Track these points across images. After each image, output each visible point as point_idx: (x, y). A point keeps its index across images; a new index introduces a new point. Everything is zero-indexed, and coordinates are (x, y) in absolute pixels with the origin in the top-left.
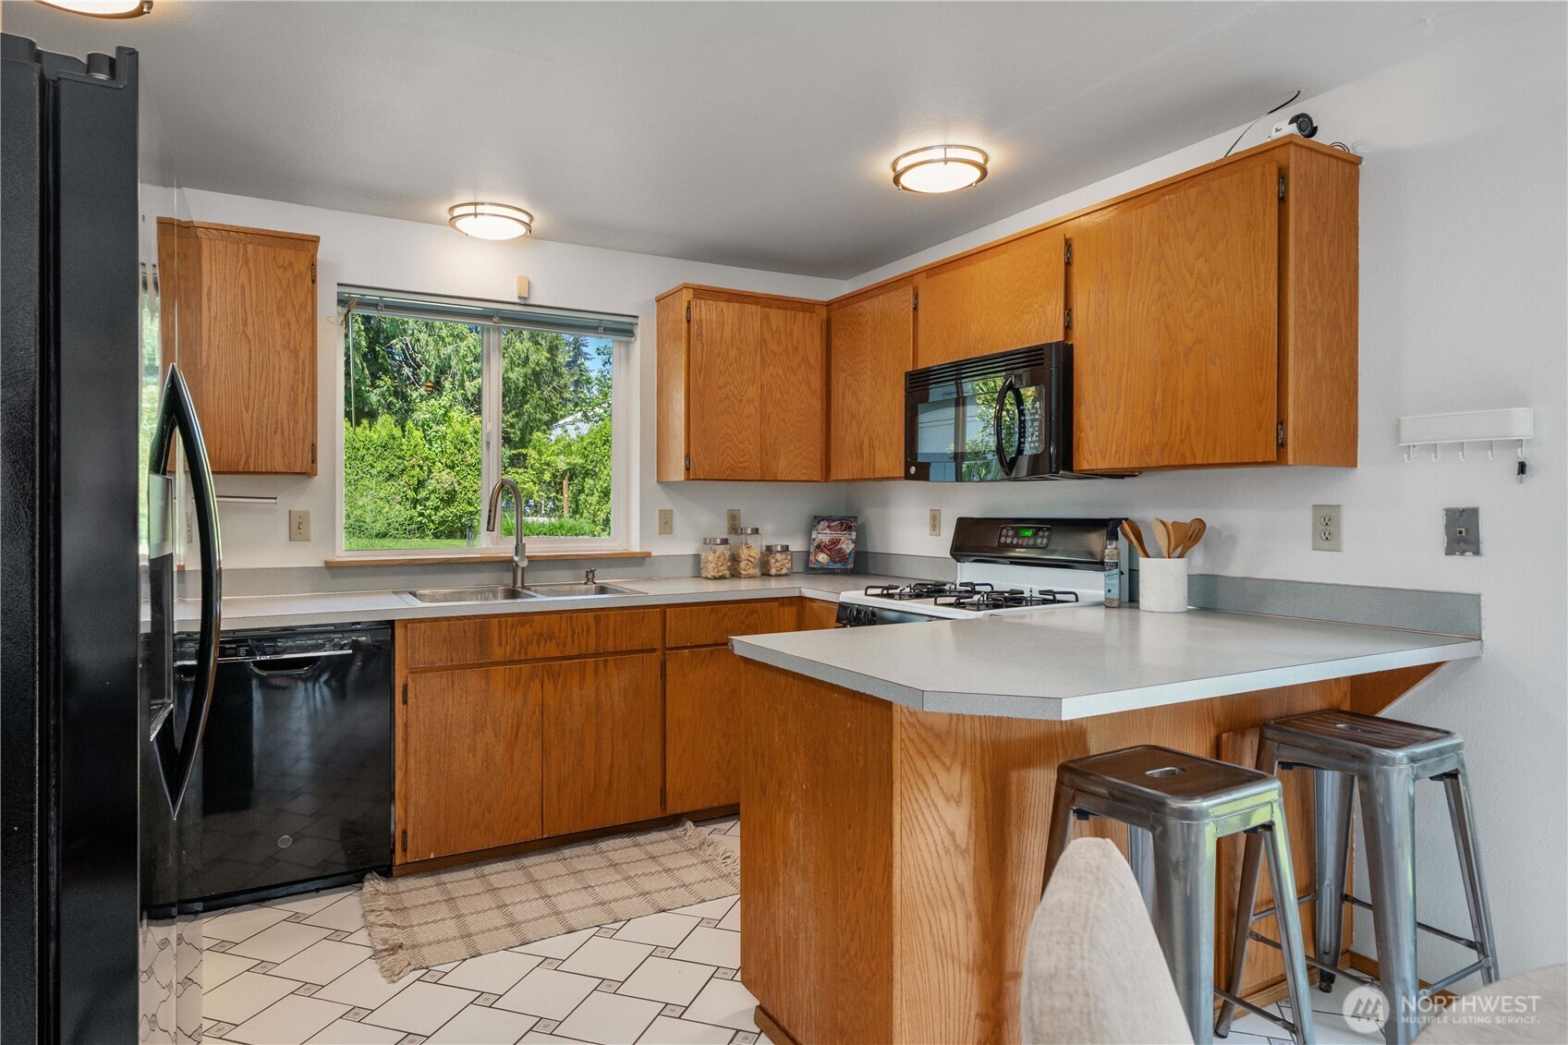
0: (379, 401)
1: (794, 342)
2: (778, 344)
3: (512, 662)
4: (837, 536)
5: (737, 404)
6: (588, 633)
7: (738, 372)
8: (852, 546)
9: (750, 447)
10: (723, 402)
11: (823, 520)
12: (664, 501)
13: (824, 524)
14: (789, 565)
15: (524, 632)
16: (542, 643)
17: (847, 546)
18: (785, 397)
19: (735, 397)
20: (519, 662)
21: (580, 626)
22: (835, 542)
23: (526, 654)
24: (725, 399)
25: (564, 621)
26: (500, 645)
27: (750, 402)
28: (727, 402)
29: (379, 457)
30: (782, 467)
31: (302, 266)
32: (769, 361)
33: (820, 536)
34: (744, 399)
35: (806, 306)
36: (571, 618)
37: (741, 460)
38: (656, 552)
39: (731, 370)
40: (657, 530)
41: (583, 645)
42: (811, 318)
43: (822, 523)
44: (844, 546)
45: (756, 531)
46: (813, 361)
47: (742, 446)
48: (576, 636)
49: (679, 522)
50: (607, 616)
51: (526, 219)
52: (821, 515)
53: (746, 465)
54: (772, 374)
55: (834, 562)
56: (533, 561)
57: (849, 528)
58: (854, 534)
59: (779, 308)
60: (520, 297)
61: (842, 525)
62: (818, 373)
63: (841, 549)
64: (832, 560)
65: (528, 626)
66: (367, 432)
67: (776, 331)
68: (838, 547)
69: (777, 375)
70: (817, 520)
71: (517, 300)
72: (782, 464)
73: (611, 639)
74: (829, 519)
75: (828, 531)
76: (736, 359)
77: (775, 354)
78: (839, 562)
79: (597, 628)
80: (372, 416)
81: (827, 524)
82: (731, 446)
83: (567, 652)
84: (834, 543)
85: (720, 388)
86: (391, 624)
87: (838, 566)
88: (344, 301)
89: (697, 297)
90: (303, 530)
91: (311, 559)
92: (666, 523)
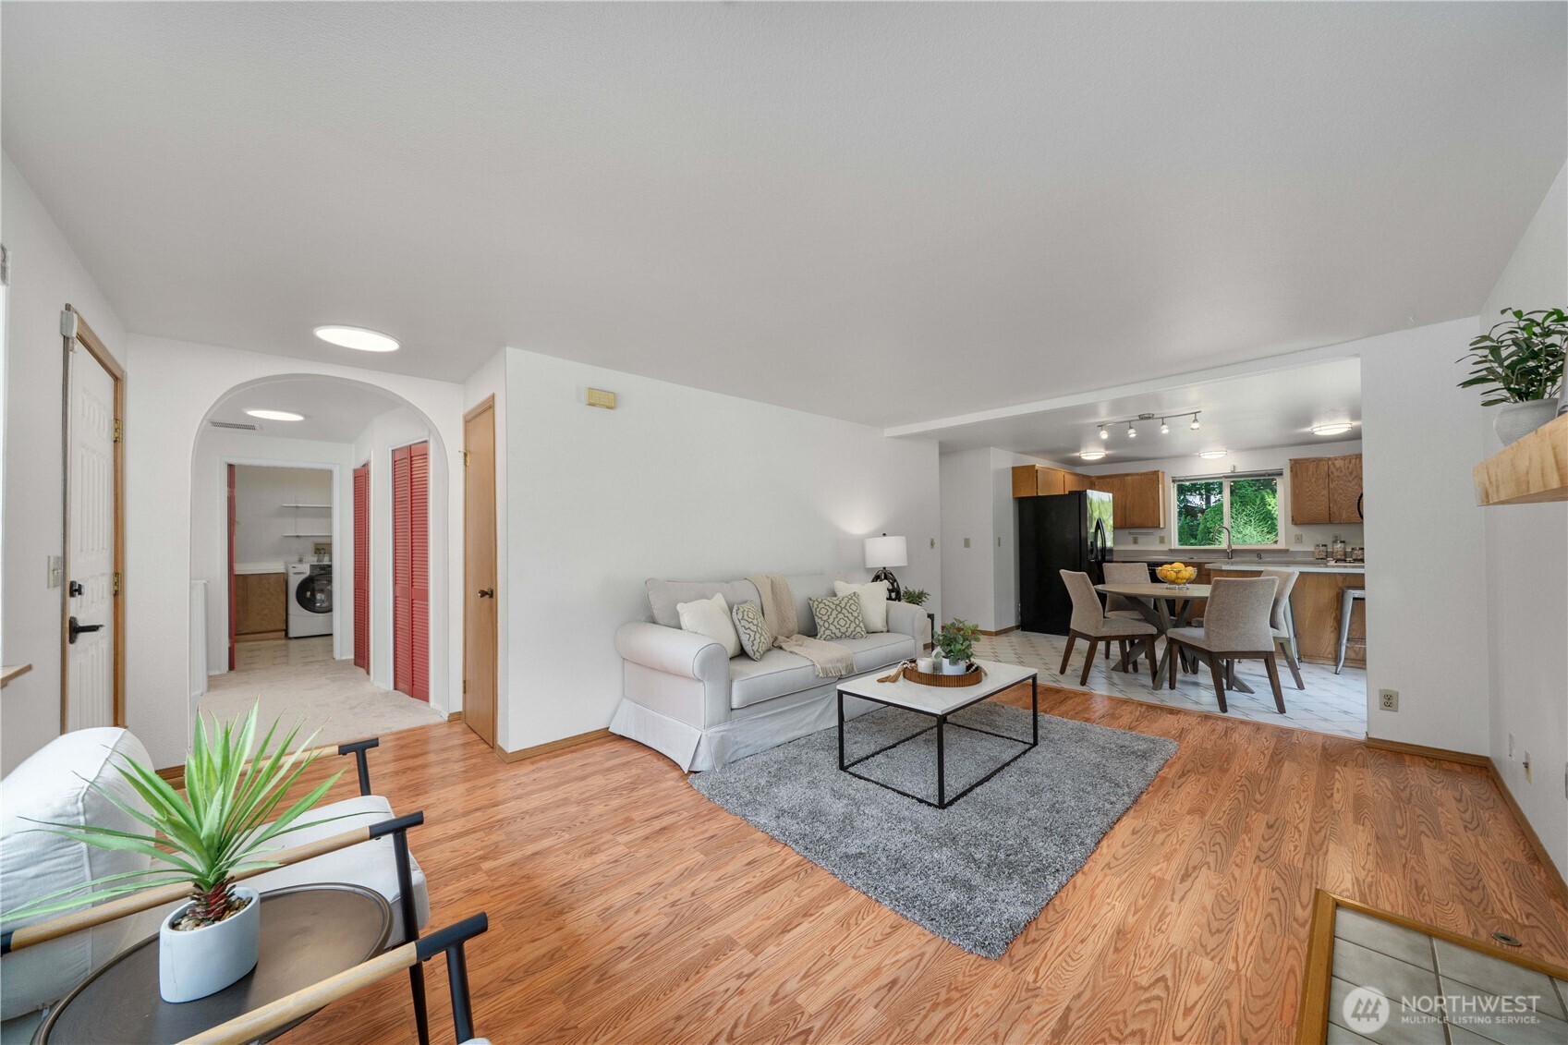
2: (1340, 472)
5: (1315, 497)
7: (1316, 486)
9: (1323, 511)
12: (1296, 530)
24: (1310, 496)
27: (1323, 496)
31: (1158, 478)
32: (1335, 480)
34: (1320, 495)
39: (1313, 485)
40: (1296, 541)
47: (1319, 511)
49: (1304, 538)
53: (1320, 517)
54: (1337, 484)
67: (1338, 468)
69: (1340, 484)
71: (1229, 472)
76: (1315, 482)
82: (1313, 512)
85: (1307, 492)
88: (1173, 481)
89: (1296, 463)
90: (1162, 540)
91: (1165, 548)
92: (1299, 539)
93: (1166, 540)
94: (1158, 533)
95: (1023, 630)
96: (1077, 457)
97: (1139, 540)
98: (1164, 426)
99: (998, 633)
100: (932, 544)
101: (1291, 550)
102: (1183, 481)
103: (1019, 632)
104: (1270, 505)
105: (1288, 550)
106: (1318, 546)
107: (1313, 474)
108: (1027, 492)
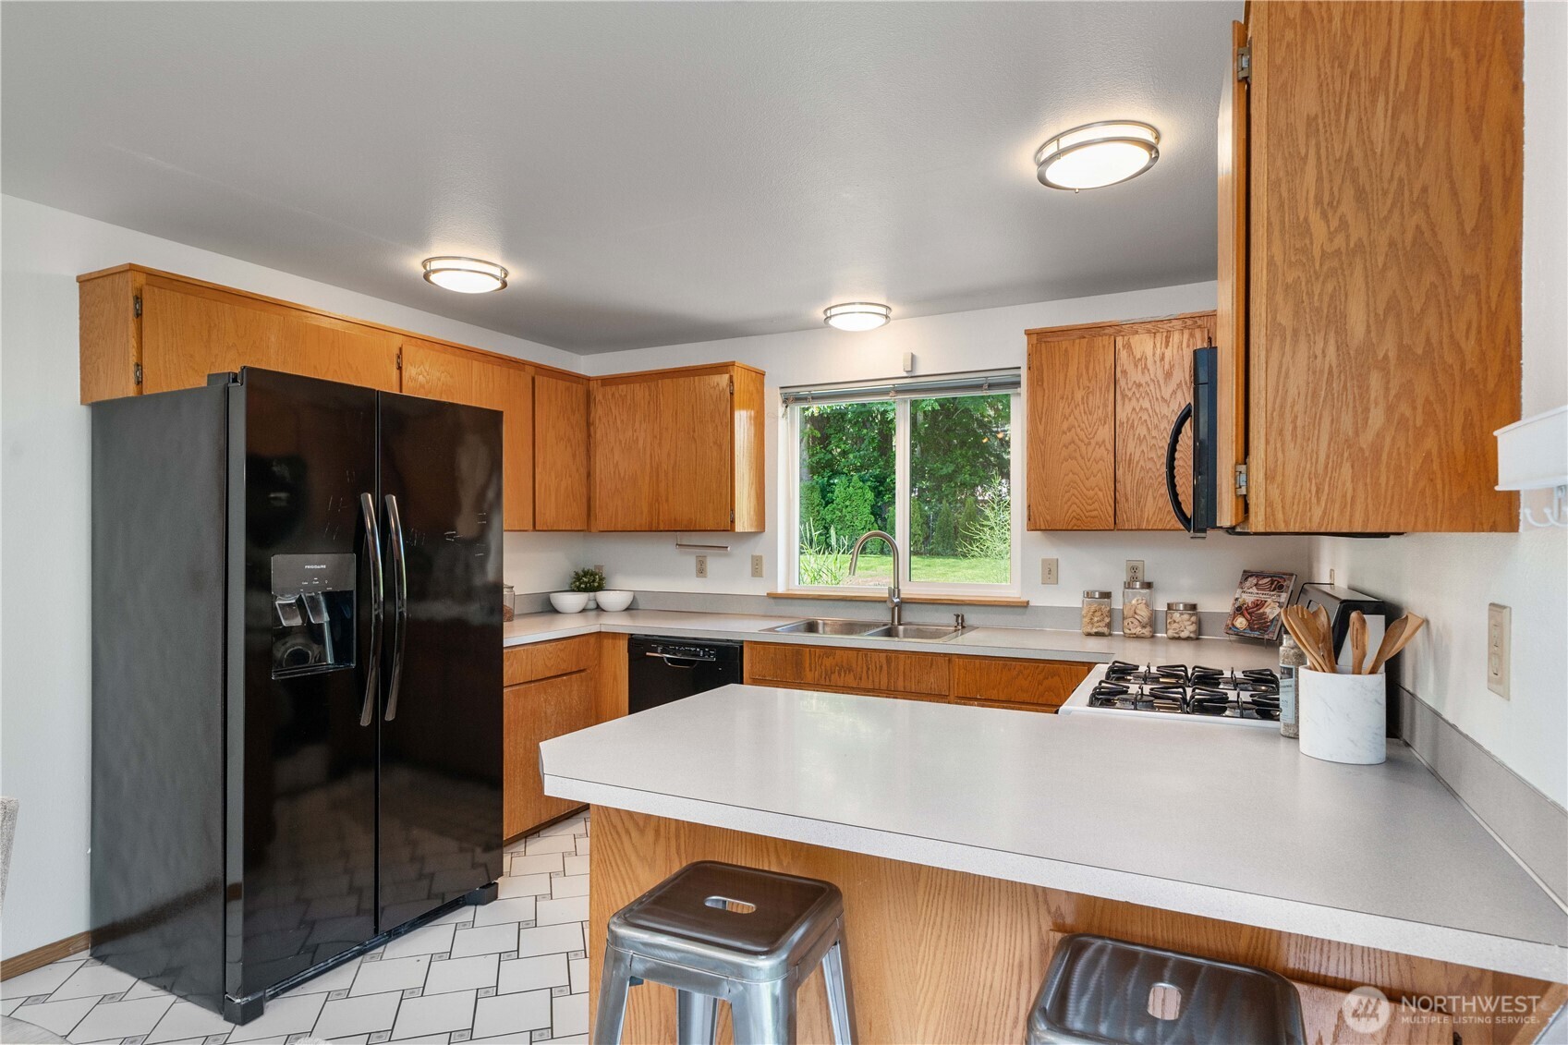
1: (1167, 367)
2: (1143, 373)
3: (819, 686)
4: (1263, 597)
5: (1083, 448)
6: (881, 671)
7: (1085, 413)
8: (1278, 611)
9: (1100, 494)
10: (1067, 448)
11: (1251, 576)
13: (1253, 580)
15: (828, 662)
16: (843, 675)
17: (1272, 611)
18: (1153, 432)
19: (1082, 441)
20: (825, 686)
21: (873, 664)
22: (1259, 604)
23: (830, 681)
24: (1070, 444)
25: (860, 657)
26: (811, 670)
27: (1101, 444)
28: (1072, 447)
32: (1130, 394)
33: (1244, 596)
34: (1093, 442)
35: (1190, 321)
36: (866, 655)
37: (1089, 508)
38: (1035, 602)
39: (1077, 412)
40: (1039, 579)
41: (877, 680)
42: (1193, 336)
43: (1250, 579)
44: (1268, 610)
45: (1150, 586)
47: (1091, 493)
48: (870, 672)
49: (1065, 571)
50: (897, 658)
51: (883, 311)
52: (1252, 570)
53: (1095, 513)
54: (1134, 409)
55: (1252, 629)
57: (1280, 588)
58: (1288, 594)
60: (907, 372)
61: (1272, 584)
63: (1264, 614)
64: (1251, 626)
65: (831, 658)
67: (1139, 360)
68: (1261, 611)
69: (1141, 408)
70: (1247, 575)
71: (905, 374)
72: (1149, 509)
73: (901, 678)
74: (1259, 575)
75: (1254, 590)
76: (1083, 399)
77: (1139, 385)
78: (1259, 629)
79: (889, 666)
81: (1255, 581)
82: (1076, 493)
83: (863, 685)
84: (1257, 605)
85: (1064, 433)
86: (740, 643)
87: (1256, 634)
88: (786, 400)
89: (1040, 341)
90: (757, 569)
92: (1052, 574)
93: (765, 567)
97: (709, 567)
101: (1033, 604)
102: (805, 398)
105: (1025, 605)
106: (1092, 595)
107: (1079, 377)
108: (114, 380)
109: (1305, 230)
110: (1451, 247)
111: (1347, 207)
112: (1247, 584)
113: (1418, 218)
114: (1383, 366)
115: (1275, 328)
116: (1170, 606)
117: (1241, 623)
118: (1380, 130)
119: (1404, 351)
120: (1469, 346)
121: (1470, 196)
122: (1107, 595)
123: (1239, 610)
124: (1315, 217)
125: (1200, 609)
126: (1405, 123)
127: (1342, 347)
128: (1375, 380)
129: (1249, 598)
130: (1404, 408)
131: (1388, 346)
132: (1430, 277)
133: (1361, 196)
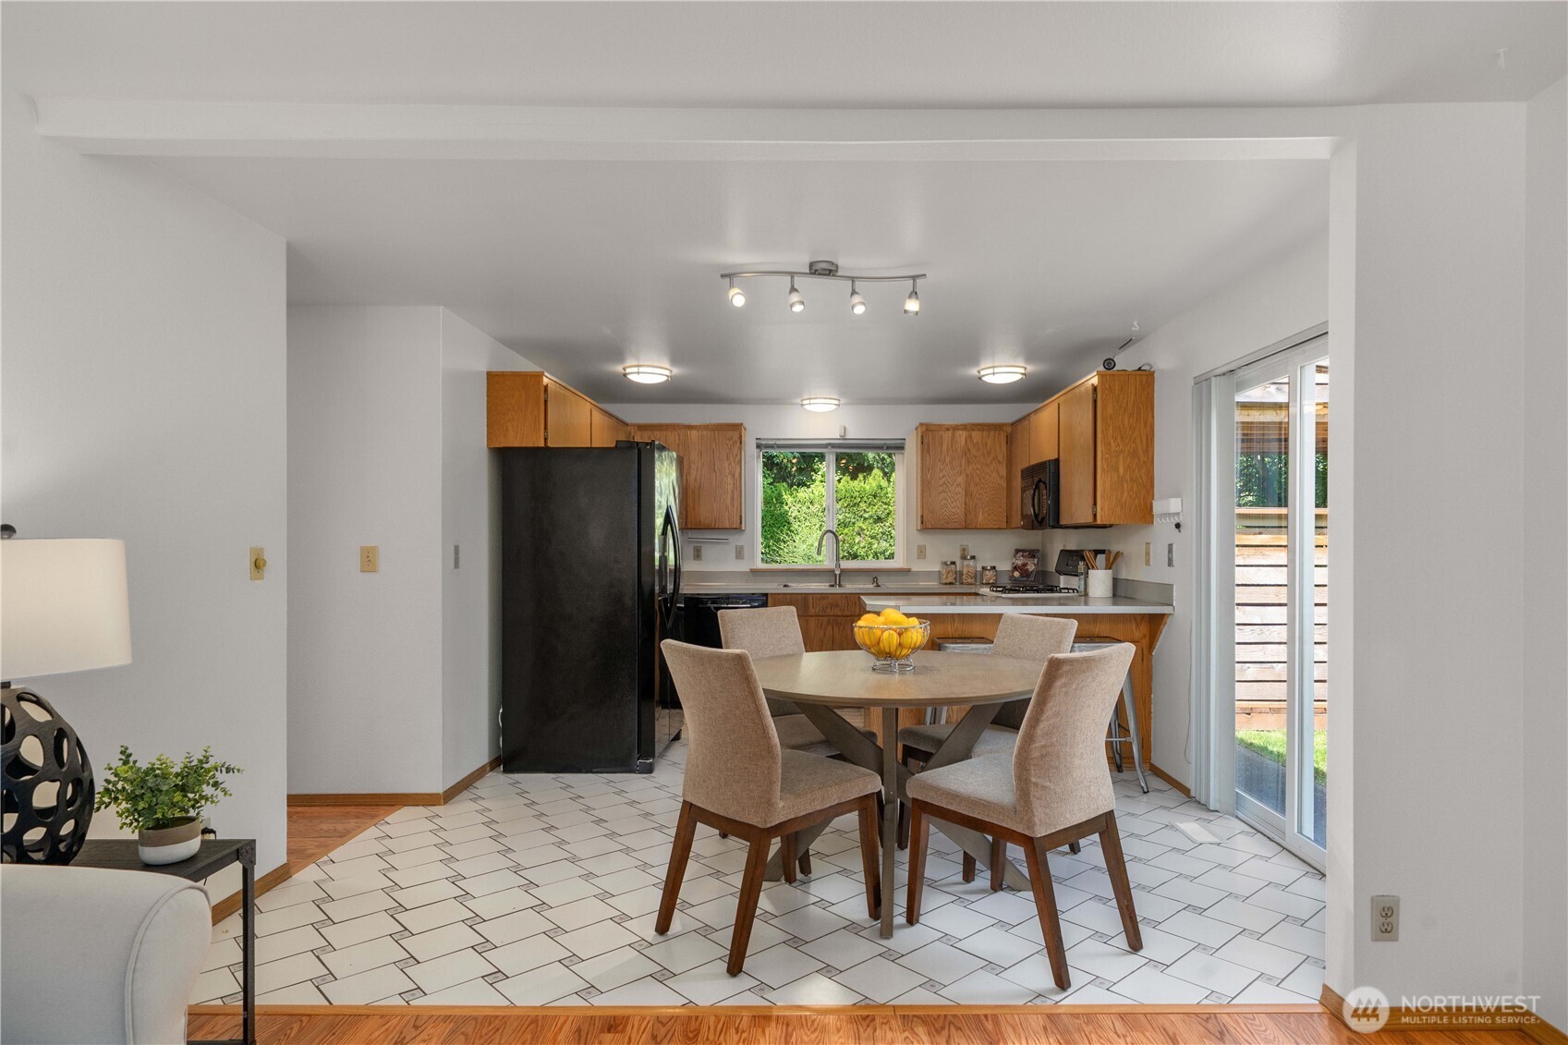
0: (874, 457)
1: (989, 448)
2: (977, 451)
3: (818, 616)
4: (1026, 561)
5: (950, 487)
7: (951, 469)
8: (1034, 567)
9: (959, 511)
10: (941, 487)
11: (1020, 551)
12: (921, 539)
13: (1020, 554)
14: (994, 578)
15: (825, 602)
16: (833, 609)
17: (1031, 567)
18: (983, 481)
19: (949, 483)
20: (822, 616)
22: (1025, 565)
23: (825, 612)
25: (843, 599)
26: (813, 608)
27: (959, 485)
28: (943, 487)
29: (870, 504)
30: (981, 518)
31: (736, 437)
32: (972, 461)
33: (1017, 561)
34: (955, 484)
35: (998, 427)
37: (952, 518)
38: (914, 569)
39: (947, 468)
40: (916, 556)
42: (999, 434)
44: (1029, 567)
45: (973, 558)
46: (1000, 458)
47: (953, 510)
49: (929, 551)
51: (837, 402)
52: (1016, 549)
53: (956, 520)
54: (973, 468)
56: (843, 571)
57: (1034, 557)
58: (1036, 561)
59: (979, 430)
61: (1029, 555)
62: (1005, 466)
64: (1022, 576)
66: (862, 484)
67: (976, 443)
68: (1026, 568)
69: (977, 468)
70: (1017, 551)
71: (839, 437)
72: (980, 518)
74: (1023, 551)
75: (1022, 558)
76: (950, 461)
77: (976, 457)
78: (1025, 576)
80: (869, 469)
81: (1022, 554)
82: (947, 510)
83: (844, 614)
85: (940, 479)
86: (766, 595)
87: (1024, 579)
88: (758, 446)
89: (927, 430)
90: (739, 554)
91: (743, 567)
92: (922, 553)
93: (746, 554)
94: (736, 540)
95: (509, 769)
96: (616, 375)
97: (704, 552)
98: (856, 299)
99: (450, 795)
100: (258, 565)
101: (913, 569)
102: (772, 447)
103: (499, 779)
104: (787, 504)
105: (909, 571)
106: (945, 563)
107: (948, 450)
108: (524, 436)
109: (1109, 444)
110: (1141, 454)
111: (1119, 440)
112: (1018, 555)
113: (1133, 446)
114: (1127, 481)
115: (1103, 470)
116: (983, 568)
117: (1017, 574)
118: (1126, 421)
119: (1131, 478)
120: (1144, 478)
121: (1144, 442)
122: (953, 563)
123: (1015, 568)
124: (1112, 441)
125: (997, 569)
126: (1131, 420)
127: (1118, 476)
128: (1125, 485)
129: (1019, 563)
130: (1131, 493)
131: (1128, 477)
132: (1136, 460)
133: (1122, 438)
